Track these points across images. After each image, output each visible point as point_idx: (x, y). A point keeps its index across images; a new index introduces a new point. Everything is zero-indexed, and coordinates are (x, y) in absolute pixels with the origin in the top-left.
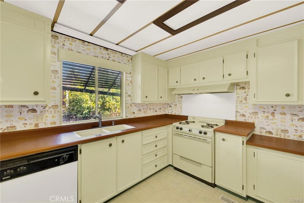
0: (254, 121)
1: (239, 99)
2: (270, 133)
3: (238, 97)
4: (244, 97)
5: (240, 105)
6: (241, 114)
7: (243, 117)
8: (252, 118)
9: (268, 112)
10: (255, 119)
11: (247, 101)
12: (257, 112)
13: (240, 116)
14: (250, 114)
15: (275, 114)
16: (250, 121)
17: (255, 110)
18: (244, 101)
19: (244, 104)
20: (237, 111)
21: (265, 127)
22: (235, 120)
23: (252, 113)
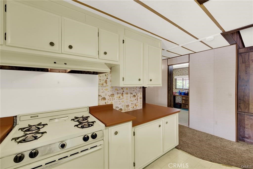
0: (111, 102)
1: (100, 82)
2: (121, 109)
3: (100, 80)
4: (105, 80)
5: (102, 88)
6: (102, 98)
7: (104, 100)
8: (110, 100)
9: (120, 93)
10: (112, 100)
11: (107, 84)
12: (114, 94)
13: (101, 100)
14: (109, 96)
15: (124, 94)
16: (109, 103)
17: (112, 92)
18: (105, 84)
19: (105, 87)
20: (100, 95)
21: (118, 106)
22: (97, 105)
23: (110, 95)
